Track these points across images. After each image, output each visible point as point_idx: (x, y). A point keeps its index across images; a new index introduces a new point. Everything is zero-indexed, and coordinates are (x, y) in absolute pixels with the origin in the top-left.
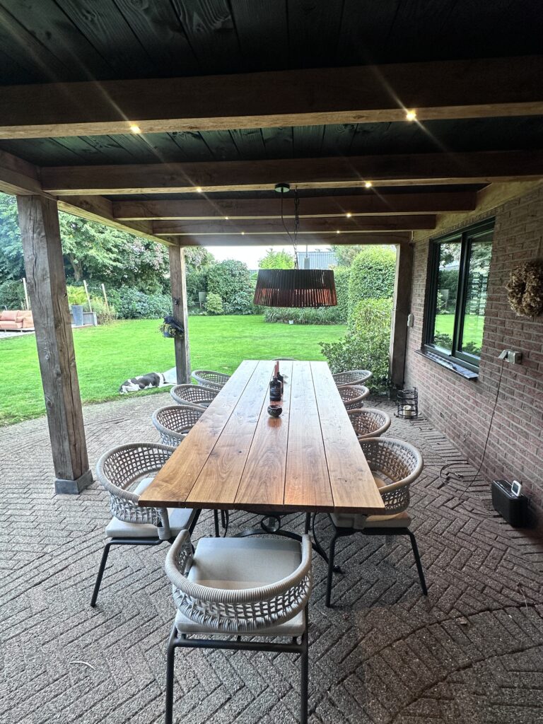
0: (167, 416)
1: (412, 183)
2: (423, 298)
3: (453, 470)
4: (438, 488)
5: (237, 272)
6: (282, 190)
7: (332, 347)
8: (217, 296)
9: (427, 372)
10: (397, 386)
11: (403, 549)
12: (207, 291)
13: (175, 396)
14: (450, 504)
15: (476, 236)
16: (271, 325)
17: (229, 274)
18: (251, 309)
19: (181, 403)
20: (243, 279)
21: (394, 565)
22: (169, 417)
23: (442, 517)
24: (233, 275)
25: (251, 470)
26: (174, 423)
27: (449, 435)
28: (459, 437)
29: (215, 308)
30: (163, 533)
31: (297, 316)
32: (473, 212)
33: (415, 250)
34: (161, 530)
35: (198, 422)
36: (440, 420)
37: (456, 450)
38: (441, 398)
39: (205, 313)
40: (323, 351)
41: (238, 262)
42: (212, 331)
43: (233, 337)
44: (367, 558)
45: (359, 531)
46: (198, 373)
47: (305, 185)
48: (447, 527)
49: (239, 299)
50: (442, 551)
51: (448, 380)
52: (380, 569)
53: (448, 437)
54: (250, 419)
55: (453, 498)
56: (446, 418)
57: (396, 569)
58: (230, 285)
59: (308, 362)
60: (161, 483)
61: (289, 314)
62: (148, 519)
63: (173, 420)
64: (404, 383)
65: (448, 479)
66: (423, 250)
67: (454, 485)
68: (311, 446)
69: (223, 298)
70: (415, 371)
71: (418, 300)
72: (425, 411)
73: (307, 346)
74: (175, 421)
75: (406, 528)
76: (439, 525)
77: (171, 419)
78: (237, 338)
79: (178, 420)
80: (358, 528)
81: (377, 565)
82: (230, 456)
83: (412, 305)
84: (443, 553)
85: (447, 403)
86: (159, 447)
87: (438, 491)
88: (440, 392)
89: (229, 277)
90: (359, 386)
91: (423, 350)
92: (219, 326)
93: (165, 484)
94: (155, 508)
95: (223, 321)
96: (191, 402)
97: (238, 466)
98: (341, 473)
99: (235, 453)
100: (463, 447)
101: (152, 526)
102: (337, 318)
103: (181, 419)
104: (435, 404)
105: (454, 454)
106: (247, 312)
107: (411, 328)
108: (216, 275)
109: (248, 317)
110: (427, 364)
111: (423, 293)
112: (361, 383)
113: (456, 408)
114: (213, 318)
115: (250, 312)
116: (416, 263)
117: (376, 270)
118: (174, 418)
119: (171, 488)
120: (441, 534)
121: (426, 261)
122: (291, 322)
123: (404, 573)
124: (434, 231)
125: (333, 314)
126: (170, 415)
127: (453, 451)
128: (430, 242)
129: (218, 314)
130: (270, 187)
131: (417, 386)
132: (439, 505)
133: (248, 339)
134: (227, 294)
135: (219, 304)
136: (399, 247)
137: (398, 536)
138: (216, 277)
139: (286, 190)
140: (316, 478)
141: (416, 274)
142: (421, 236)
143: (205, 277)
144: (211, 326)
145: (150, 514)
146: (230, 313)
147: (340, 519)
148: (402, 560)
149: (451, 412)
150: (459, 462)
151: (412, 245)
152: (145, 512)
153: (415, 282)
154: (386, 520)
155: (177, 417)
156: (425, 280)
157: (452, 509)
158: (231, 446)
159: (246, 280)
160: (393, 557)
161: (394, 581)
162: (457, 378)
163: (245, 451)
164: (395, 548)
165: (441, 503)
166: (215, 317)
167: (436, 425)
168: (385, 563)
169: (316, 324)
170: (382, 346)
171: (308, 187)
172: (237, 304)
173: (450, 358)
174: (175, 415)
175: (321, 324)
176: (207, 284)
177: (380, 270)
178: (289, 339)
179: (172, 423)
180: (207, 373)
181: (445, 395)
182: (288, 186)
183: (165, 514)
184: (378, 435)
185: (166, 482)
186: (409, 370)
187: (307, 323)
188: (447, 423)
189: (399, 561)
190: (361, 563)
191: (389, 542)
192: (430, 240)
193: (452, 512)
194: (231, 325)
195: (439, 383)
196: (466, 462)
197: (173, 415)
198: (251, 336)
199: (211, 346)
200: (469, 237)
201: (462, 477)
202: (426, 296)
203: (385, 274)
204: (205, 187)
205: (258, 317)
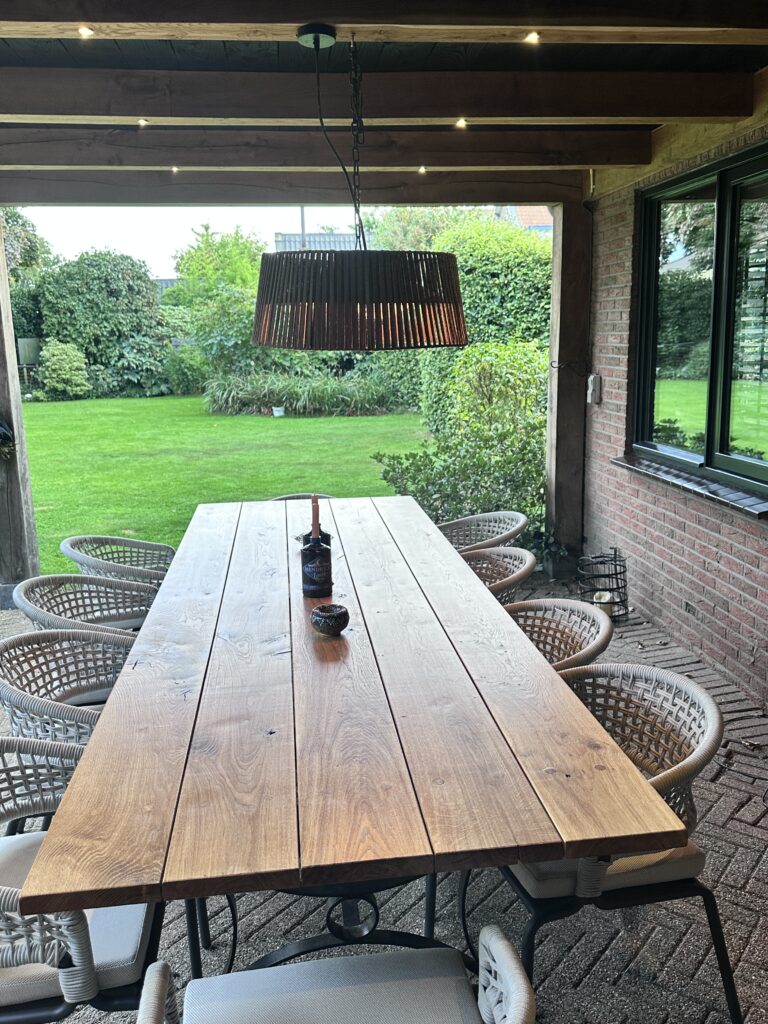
0: (20, 664)
1: (634, 37)
2: (626, 334)
3: (735, 735)
4: (713, 780)
5: (122, 285)
6: (317, 41)
7: (406, 464)
8: (71, 348)
9: (645, 509)
10: (569, 549)
11: (665, 935)
12: (40, 335)
13: (31, 607)
14: (747, 814)
15: (750, 180)
16: (227, 421)
17: (101, 290)
18: (166, 381)
19: (49, 626)
20: (139, 302)
21: (655, 977)
22: (26, 667)
23: (737, 846)
24: (112, 293)
25: (316, 776)
26: (40, 682)
27: (711, 652)
28: (737, 656)
29: (67, 382)
30: (78, 982)
31: (293, 397)
32: (747, 122)
33: (598, 217)
34: (71, 976)
35: (126, 669)
36: (686, 620)
37: (733, 688)
38: (686, 568)
39: (40, 394)
40: (386, 473)
41: (124, 258)
42: (70, 440)
43: (131, 454)
44: (587, 971)
45: (589, 901)
46: (78, 544)
47: (374, 32)
48: (753, 869)
49: (131, 357)
50: (755, 926)
51: (700, 522)
52: (625, 993)
53: (708, 658)
54: (269, 647)
55: (750, 799)
56: (701, 612)
57: (663, 986)
58: (106, 319)
59: (366, 500)
60: (71, 840)
61: (271, 392)
62: (31, 949)
63: (37, 673)
64: (583, 540)
65: (729, 755)
66: (621, 218)
67: (744, 769)
68: (449, 699)
69: (88, 354)
70: (611, 509)
71: (610, 339)
72: (643, 602)
73: (330, 467)
74: (43, 676)
75: (693, 880)
76: (732, 866)
77: (32, 670)
78: (144, 454)
79: (49, 673)
80: (588, 896)
81: (614, 983)
82: (246, 748)
83: (596, 351)
84: (757, 932)
85: (702, 577)
86: (21, 749)
87: (713, 786)
88: (683, 555)
89: (99, 298)
90: (502, 549)
91: (631, 456)
92: (84, 428)
93: (87, 843)
94: (51, 917)
95: (96, 415)
96: (78, 621)
97: (277, 767)
98: (548, 757)
99: (259, 737)
100: (749, 680)
101: (45, 969)
102: (392, 398)
103: (58, 669)
104: (670, 583)
105: (730, 698)
106: (156, 390)
107: (596, 408)
108: (64, 292)
109: (159, 402)
110: (643, 490)
111: (625, 320)
112: (504, 541)
113: (724, 589)
114: (62, 407)
115: (163, 388)
116: (602, 250)
117: (483, 274)
118: (39, 666)
119: (106, 852)
120: (743, 887)
121: (628, 243)
122: (278, 411)
123: (680, 993)
124: (647, 168)
125: (381, 389)
126: (27, 661)
127: (726, 690)
128: (636, 197)
129: (77, 397)
130: (284, 32)
131: (619, 545)
132: (723, 819)
133: (174, 458)
134: (97, 341)
135: (78, 369)
136: (559, 210)
137: (648, 907)
138: (63, 297)
139: (326, 42)
140: (491, 774)
141: (602, 276)
142: (614, 182)
143: (35, 298)
144: (64, 427)
145: (37, 935)
146: (111, 394)
147: (541, 878)
148: (671, 962)
149: (713, 597)
150: (743, 714)
151: (591, 207)
152: (21, 930)
153: (602, 297)
154: (649, 867)
155: (46, 663)
156: (628, 291)
157: (754, 824)
158: (238, 719)
159: (149, 304)
160: (648, 958)
161: (662, 1015)
162: (725, 515)
163: (283, 728)
164: (648, 937)
165: (727, 814)
166: (69, 403)
167: (677, 634)
168: (632, 975)
169: (342, 413)
170: (528, 456)
171: (383, 38)
172: (129, 368)
173: (702, 472)
174: (41, 660)
175: (353, 414)
176: (40, 316)
177: (494, 275)
178: (283, 454)
179: (35, 680)
180: (102, 542)
181: (694, 558)
182: (332, 32)
183: (81, 929)
184: (592, 657)
185: (89, 836)
186: (594, 508)
187: (317, 412)
188: (703, 626)
189: (663, 964)
190: (576, 985)
191: (631, 923)
192: (636, 191)
193: (755, 831)
194: (118, 422)
195: (678, 532)
196: (760, 713)
197: (36, 658)
198: (179, 450)
199: (74, 480)
200: (734, 182)
201: (758, 747)
202: (631, 328)
203: (507, 285)
204: (104, 25)
205: (187, 402)
